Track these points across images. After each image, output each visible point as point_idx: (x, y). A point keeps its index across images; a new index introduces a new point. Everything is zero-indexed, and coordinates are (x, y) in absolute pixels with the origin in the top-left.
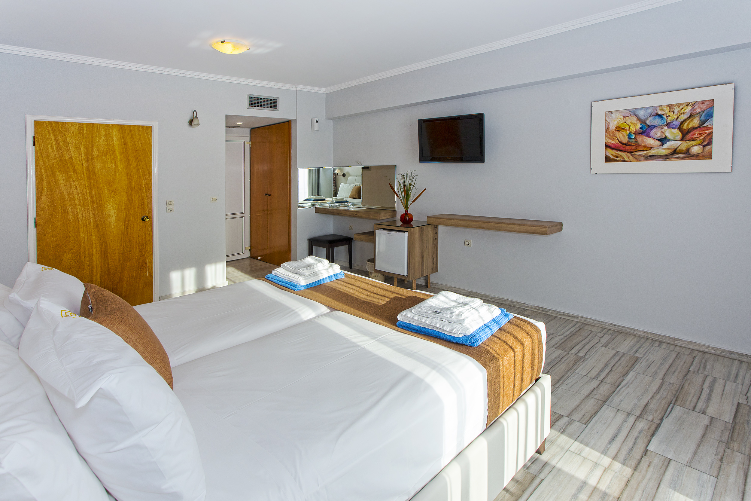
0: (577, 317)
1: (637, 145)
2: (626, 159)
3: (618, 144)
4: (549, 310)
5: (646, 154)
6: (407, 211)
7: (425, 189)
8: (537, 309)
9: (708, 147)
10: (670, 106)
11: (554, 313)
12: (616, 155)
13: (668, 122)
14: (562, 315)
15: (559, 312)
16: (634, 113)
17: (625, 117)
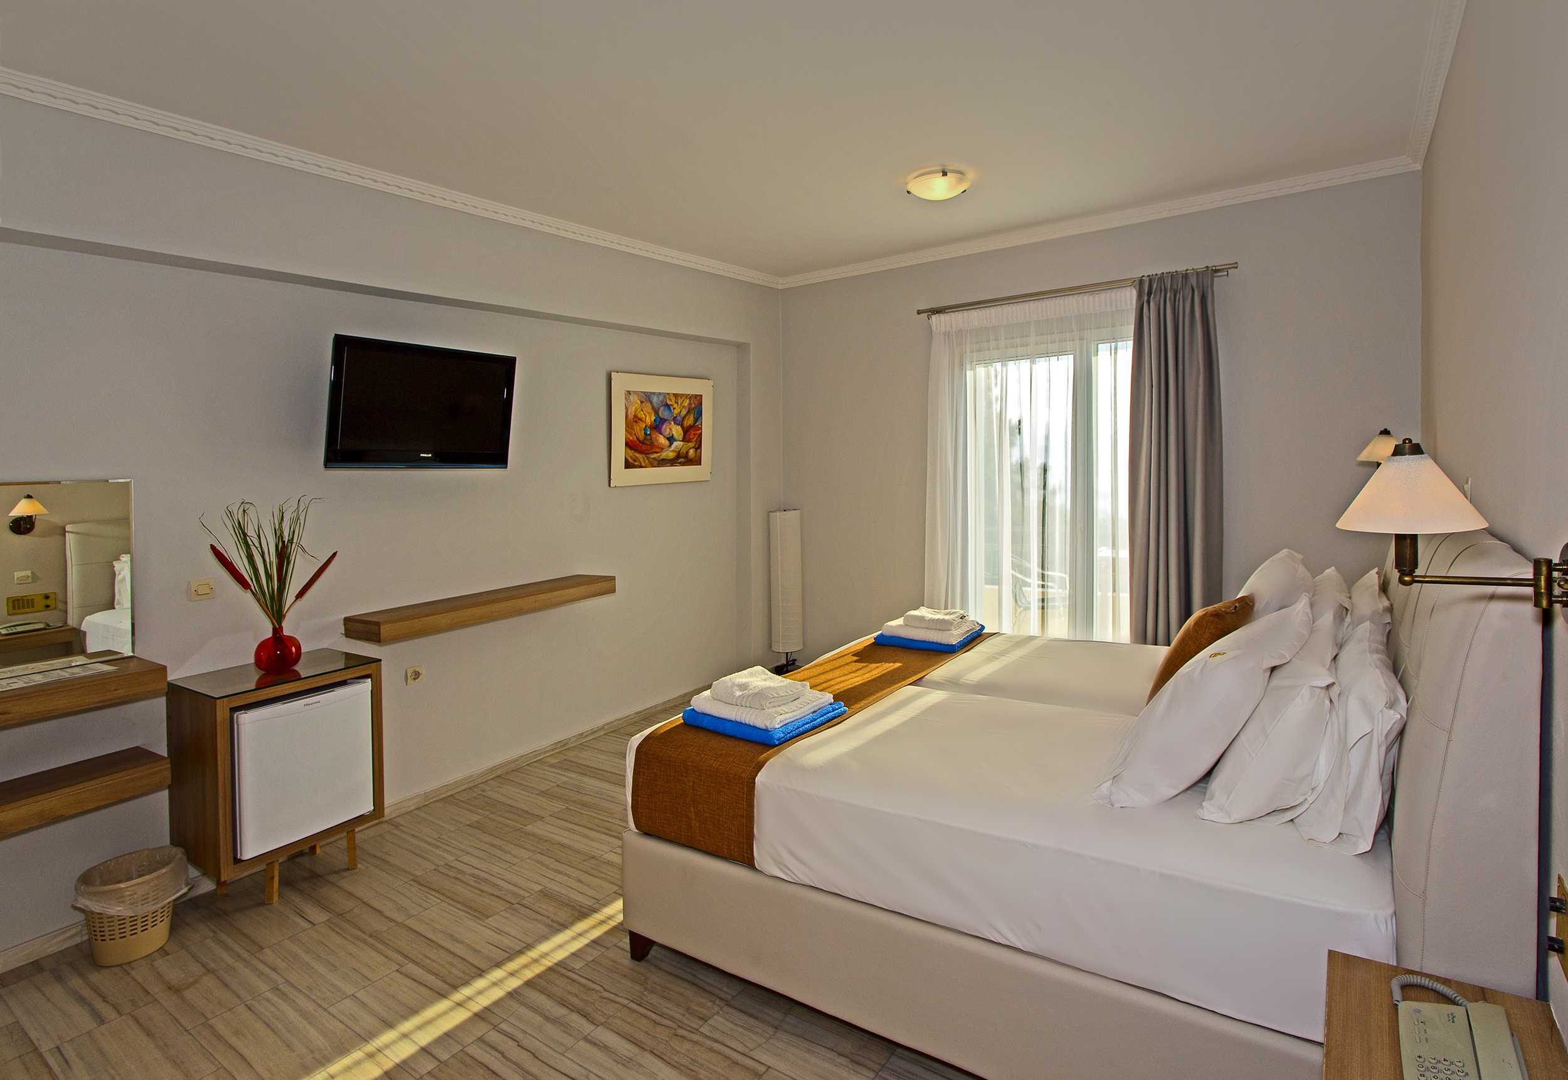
0: (603, 728)
1: (652, 445)
2: (643, 464)
3: (635, 441)
4: (569, 739)
5: (659, 457)
6: (277, 631)
7: (335, 554)
8: (553, 750)
9: (699, 450)
10: (676, 395)
11: (576, 741)
12: (634, 457)
13: (675, 415)
14: (586, 736)
15: (582, 734)
16: (647, 397)
17: (642, 402)
